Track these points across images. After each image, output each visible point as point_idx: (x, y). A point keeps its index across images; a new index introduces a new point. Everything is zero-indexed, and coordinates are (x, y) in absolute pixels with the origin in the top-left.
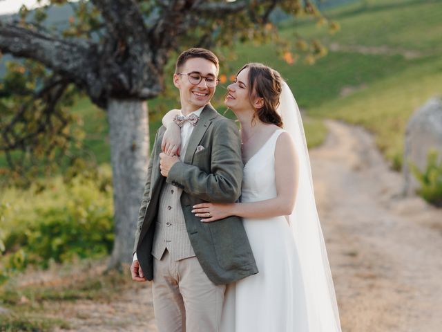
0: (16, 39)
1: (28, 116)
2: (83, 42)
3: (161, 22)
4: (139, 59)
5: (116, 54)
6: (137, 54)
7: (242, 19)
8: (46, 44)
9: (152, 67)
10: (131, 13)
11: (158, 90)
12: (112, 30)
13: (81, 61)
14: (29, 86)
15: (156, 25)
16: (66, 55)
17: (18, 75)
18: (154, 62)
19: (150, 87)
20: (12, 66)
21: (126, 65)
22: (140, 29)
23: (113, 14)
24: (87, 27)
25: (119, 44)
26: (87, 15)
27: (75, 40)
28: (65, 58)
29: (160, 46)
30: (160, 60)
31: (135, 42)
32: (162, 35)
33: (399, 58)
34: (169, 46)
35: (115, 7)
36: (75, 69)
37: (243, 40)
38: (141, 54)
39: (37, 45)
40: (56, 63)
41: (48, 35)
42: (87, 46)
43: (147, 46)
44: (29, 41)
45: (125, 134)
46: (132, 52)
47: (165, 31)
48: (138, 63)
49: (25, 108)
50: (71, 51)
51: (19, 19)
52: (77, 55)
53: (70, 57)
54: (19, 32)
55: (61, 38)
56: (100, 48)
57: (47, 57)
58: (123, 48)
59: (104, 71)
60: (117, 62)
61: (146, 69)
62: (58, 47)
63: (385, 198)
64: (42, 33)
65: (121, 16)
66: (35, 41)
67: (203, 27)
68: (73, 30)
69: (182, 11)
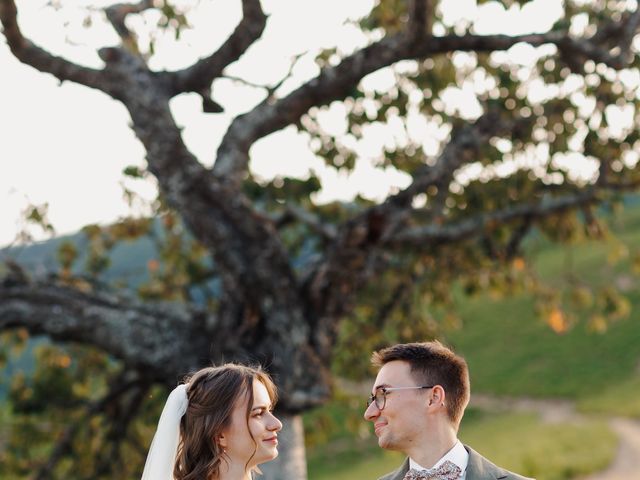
0: (56, 310)
1: (79, 447)
2: (179, 308)
3: (324, 268)
4: (284, 338)
5: (242, 330)
6: (281, 329)
7: (469, 254)
8: (111, 316)
9: (310, 351)
10: (267, 253)
11: (321, 395)
12: (233, 285)
13: (177, 345)
14: (79, 390)
15: (314, 274)
16: (149, 336)
17: (58, 372)
18: (312, 342)
19: (307, 389)
20: (47, 354)
21: (261, 351)
22: (285, 282)
23: (234, 258)
24: (182, 279)
25: (248, 311)
26: (182, 257)
27: (163, 306)
28: (149, 340)
29: (322, 312)
30: (323, 339)
31: (277, 307)
32: (326, 292)
34: (339, 312)
35: (238, 243)
36: (166, 361)
37: (471, 290)
38: (288, 328)
39: (95, 318)
40: (131, 351)
41: (114, 299)
42: (186, 317)
43: (298, 314)
44: (79, 312)
46: (271, 325)
47: (330, 284)
48: (283, 345)
49: (74, 432)
50: (158, 328)
51: (60, 270)
52: (169, 335)
53: (157, 339)
54: (61, 296)
55: (138, 302)
56: (212, 320)
57: (114, 340)
58: (255, 320)
60: (243, 345)
61: (298, 356)
62: (133, 322)
64: (104, 295)
65: (249, 260)
66: (91, 310)
67: (398, 270)
68: (157, 287)
69: (363, 246)
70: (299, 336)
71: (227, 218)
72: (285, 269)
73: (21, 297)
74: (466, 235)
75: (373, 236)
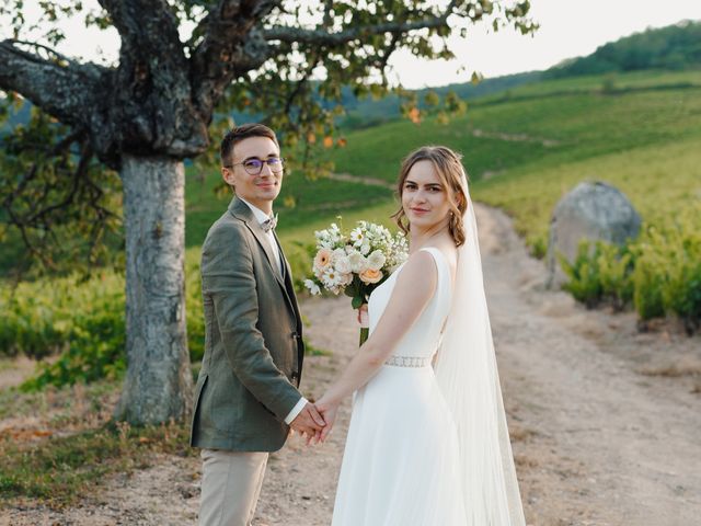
4: (168, 94)
5: (133, 85)
6: (166, 86)
11: (198, 145)
13: (83, 96)
18: (195, 100)
19: (185, 139)
21: (148, 103)
22: (171, 46)
25: (138, 69)
29: (205, 76)
33: (538, 146)
34: (218, 78)
36: (73, 108)
38: (172, 86)
39: (18, 66)
40: (45, 98)
42: (98, 75)
43: (182, 75)
44: (4, 62)
45: (146, 211)
48: (167, 100)
49: (35, 169)
50: (68, 80)
53: (68, 89)
58: (143, 76)
59: (114, 111)
60: (134, 98)
61: (179, 110)
62: (47, 72)
63: (526, 288)
69: (236, 18)
70: (182, 94)
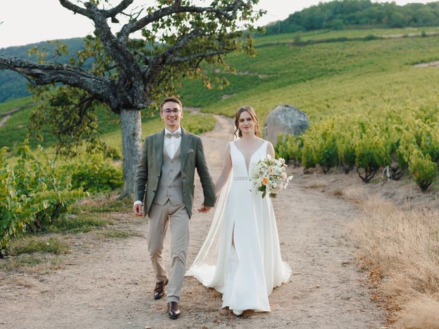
0: (72, 77)
3: (149, 70)
4: (137, 88)
5: (125, 86)
6: (137, 86)
7: (185, 65)
8: (87, 80)
9: (144, 92)
10: (133, 65)
11: (147, 105)
13: (106, 89)
15: (146, 71)
18: (145, 90)
19: (143, 103)
21: (131, 92)
22: (138, 73)
23: (124, 65)
25: (127, 81)
26: (103, 62)
28: (98, 87)
29: (148, 82)
30: (148, 89)
31: (136, 80)
32: (149, 76)
34: (152, 82)
35: (126, 61)
36: (103, 93)
37: (184, 76)
38: (139, 86)
40: (93, 90)
42: (109, 81)
43: (141, 82)
44: (78, 78)
45: (130, 127)
46: (134, 85)
47: (151, 74)
48: (137, 90)
50: (101, 84)
52: (104, 86)
53: (101, 87)
54: (72, 73)
56: (117, 82)
57: (88, 87)
58: (129, 83)
59: (119, 94)
60: (126, 90)
61: (141, 93)
62: (94, 82)
65: (128, 66)
66: (82, 78)
69: (160, 64)
70: (141, 88)
71: (122, 54)
72: (138, 69)
73: (61, 73)
74: (186, 61)
75: (164, 62)
